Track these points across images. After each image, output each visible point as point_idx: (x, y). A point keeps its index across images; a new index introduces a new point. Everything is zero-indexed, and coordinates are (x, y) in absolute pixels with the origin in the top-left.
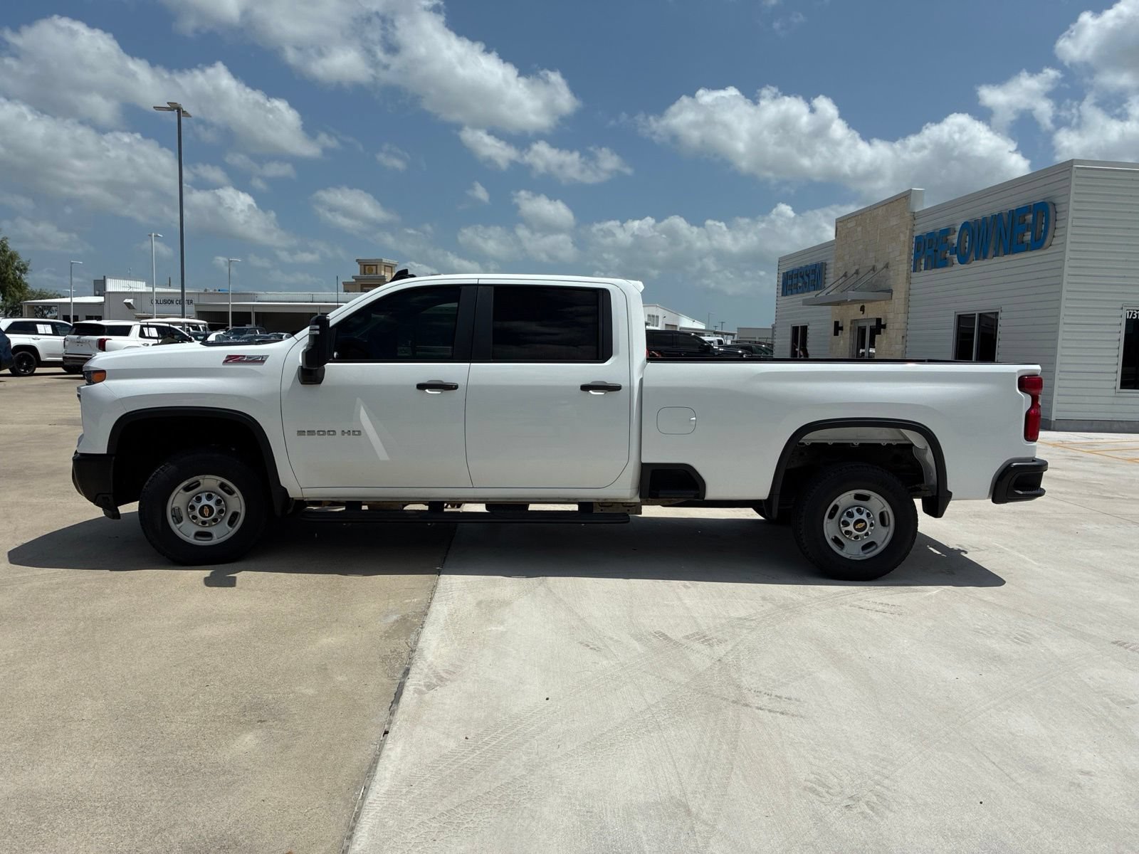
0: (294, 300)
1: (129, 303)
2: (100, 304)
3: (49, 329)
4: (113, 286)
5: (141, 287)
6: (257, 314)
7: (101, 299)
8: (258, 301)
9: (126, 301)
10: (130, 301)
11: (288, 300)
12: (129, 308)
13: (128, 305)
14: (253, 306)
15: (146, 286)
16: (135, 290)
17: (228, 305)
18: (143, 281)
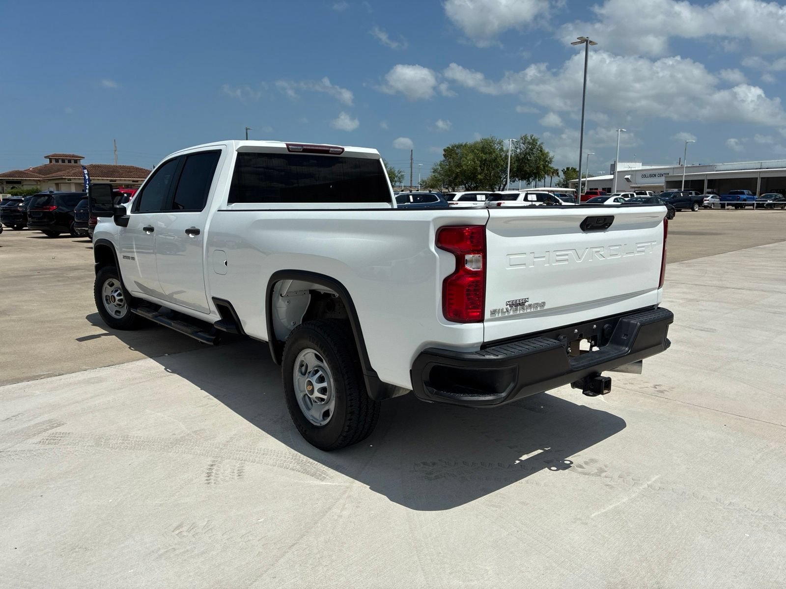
0: (746, 168)
1: (628, 178)
2: (611, 180)
3: (484, 197)
4: (621, 167)
5: (638, 166)
6: (709, 181)
7: (611, 177)
8: (716, 171)
9: (626, 177)
10: (628, 177)
11: (741, 168)
12: (628, 182)
13: (627, 179)
14: (707, 175)
15: (642, 165)
16: (633, 169)
17: (682, 176)
18: (640, 162)
